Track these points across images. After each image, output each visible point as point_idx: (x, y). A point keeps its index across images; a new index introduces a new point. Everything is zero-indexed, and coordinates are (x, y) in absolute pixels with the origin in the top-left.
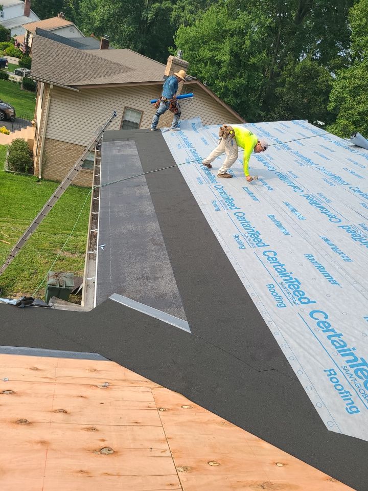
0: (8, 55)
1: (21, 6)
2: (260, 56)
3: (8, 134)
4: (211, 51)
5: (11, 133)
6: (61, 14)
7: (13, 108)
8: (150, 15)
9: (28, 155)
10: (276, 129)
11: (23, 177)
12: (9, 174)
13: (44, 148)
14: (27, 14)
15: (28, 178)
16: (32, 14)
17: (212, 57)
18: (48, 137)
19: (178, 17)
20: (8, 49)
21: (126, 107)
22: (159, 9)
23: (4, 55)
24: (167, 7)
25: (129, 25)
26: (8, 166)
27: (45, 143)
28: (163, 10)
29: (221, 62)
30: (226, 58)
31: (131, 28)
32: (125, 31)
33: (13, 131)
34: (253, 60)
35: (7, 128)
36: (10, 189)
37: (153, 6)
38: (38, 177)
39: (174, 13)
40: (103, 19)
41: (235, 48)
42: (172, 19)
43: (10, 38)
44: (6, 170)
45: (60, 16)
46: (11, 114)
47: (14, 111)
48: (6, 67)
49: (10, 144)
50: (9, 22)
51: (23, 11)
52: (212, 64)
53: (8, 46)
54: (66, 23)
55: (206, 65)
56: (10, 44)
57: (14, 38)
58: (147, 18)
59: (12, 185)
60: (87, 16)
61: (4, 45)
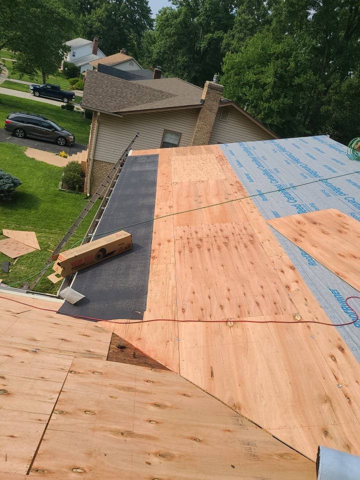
0: (77, 89)
1: (90, 46)
2: (305, 76)
3: (65, 157)
4: (255, 75)
5: (68, 156)
6: (124, 50)
7: (73, 135)
8: (203, 45)
9: (79, 175)
10: (294, 144)
11: (73, 195)
12: (63, 192)
13: (92, 169)
14: (95, 52)
15: (78, 195)
16: (100, 52)
17: (257, 80)
18: (95, 159)
19: (228, 45)
20: (77, 83)
21: (165, 130)
22: (212, 38)
23: (73, 89)
24: (218, 37)
25: (183, 56)
26: (62, 185)
27: (93, 164)
28: (215, 39)
29: (265, 84)
30: (270, 80)
31: (185, 59)
32: (179, 61)
33: (70, 155)
34: (297, 81)
35: (66, 152)
36: (61, 206)
37: (205, 36)
38: (86, 195)
39: (224, 41)
40: (160, 52)
41: (279, 71)
42: (222, 47)
43: (80, 74)
44: (60, 188)
45: (122, 52)
46: (71, 140)
47: (74, 137)
48: (73, 100)
49: (66, 166)
50: (79, 60)
51: (92, 50)
52: (257, 87)
53: (77, 81)
54: (127, 58)
55: (251, 88)
56: (79, 79)
57: (83, 74)
58: (200, 48)
59: (63, 201)
60: (148, 50)
61: (74, 81)
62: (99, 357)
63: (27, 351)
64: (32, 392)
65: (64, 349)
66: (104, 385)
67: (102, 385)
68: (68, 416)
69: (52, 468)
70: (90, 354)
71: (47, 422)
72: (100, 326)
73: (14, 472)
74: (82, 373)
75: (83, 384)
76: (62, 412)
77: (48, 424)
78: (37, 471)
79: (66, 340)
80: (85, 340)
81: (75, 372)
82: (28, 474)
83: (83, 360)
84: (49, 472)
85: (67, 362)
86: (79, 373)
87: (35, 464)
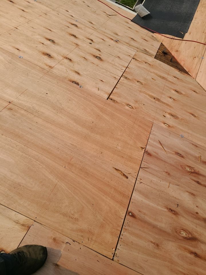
62: (151, 55)
63: (112, 39)
64: (113, 63)
65: (132, 44)
66: (150, 72)
67: (149, 71)
68: (129, 80)
69: (118, 101)
70: (146, 52)
71: (118, 80)
72: (155, 36)
73: (101, 96)
74: (139, 61)
75: (139, 67)
76: (126, 78)
77: (119, 81)
78: (112, 99)
79: (134, 40)
80: (144, 43)
81: (136, 60)
82: (107, 99)
83: (141, 54)
84: (117, 102)
85: (133, 53)
86: (138, 60)
87: (111, 97)
